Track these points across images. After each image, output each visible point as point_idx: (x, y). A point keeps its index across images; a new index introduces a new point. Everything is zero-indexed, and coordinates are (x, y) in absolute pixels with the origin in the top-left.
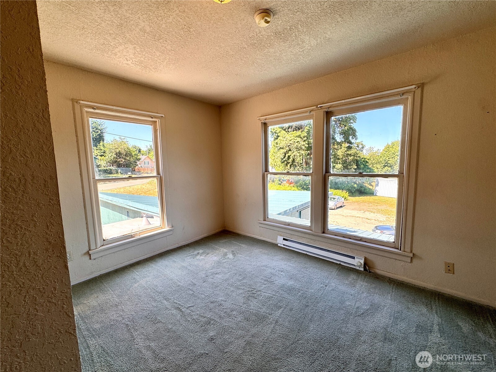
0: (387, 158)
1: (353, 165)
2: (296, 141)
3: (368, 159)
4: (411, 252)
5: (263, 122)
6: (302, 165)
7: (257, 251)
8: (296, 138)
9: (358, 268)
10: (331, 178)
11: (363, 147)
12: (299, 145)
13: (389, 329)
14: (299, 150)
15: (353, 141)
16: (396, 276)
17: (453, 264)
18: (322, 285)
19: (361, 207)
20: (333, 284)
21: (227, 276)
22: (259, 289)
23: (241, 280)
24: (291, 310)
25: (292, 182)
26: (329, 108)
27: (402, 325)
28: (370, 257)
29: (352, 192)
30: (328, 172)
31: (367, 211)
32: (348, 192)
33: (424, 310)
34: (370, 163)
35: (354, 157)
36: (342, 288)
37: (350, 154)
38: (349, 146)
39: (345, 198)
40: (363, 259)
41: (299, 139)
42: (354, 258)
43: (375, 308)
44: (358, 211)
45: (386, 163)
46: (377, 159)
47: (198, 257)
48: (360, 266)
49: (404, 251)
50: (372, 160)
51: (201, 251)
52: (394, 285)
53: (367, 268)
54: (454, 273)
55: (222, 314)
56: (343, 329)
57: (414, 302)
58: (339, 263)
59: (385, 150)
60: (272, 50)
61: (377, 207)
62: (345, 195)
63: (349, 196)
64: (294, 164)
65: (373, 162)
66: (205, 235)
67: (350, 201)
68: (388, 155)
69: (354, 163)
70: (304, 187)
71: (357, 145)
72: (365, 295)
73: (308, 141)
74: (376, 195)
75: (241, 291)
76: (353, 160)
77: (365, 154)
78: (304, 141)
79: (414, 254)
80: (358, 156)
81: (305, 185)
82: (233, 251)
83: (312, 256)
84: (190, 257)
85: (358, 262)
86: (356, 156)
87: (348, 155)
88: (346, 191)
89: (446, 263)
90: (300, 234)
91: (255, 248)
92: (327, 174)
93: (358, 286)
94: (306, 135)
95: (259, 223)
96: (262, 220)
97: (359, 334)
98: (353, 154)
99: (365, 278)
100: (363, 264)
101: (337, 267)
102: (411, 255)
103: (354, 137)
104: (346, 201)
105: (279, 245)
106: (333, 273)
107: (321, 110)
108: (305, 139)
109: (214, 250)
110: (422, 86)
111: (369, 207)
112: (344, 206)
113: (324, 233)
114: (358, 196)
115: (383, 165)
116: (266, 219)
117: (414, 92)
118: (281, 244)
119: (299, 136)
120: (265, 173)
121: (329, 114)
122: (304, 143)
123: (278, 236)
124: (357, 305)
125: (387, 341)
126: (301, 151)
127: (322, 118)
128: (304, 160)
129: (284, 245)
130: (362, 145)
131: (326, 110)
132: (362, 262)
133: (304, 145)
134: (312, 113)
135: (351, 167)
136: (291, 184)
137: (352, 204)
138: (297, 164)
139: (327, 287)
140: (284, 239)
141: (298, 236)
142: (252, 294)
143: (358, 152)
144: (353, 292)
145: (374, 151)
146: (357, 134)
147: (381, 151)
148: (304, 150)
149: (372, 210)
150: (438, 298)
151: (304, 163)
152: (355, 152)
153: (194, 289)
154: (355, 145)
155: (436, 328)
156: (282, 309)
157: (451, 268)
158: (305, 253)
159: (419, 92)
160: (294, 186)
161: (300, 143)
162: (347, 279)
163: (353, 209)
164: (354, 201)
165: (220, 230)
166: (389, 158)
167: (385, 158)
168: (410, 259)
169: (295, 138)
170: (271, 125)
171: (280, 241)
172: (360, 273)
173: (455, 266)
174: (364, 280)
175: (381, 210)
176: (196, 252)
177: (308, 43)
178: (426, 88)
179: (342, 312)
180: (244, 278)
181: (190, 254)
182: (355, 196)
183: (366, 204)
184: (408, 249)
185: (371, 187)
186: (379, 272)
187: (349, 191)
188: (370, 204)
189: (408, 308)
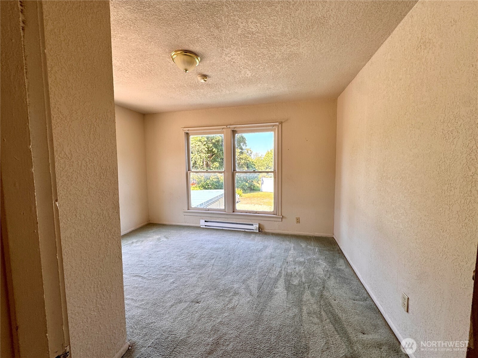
0: (268, 162)
1: (244, 167)
2: (197, 145)
3: (255, 163)
4: (281, 215)
5: (186, 132)
6: (203, 166)
7: (185, 233)
8: (198, 142)
9: (255, 231)
10: (237, 174)
11: (251, 153)
12: (200, 148)
13: (272, 254)
14: (200, 153)
15: (244, 147)
16: (275, 231)
17: (299, 218)
18: (236, 243)
19: (252, 201)
20: (242, 241)
21: (167, 251)
22: (195, 253)
23: (180, 251)
24: (220, 258)
25: (194, 183)
26: (234, 128)
27: (278, 251)
28: (262, 223)
29: (244, 189)
30: (235, 171)
31: (257, 204)
32: (242, 190)
33: (288, 243)
34: (256, 166)
35: (245, 161)
36: (248, 242)
37: (242, 158)
38: (241, 151)
39: (240, 195)
40: (258, 225)
41: (199, 143)
42: (252, 225)
43: (265, 247)
44: (250, 205)
45: (267, 166)
46: (261, 162)
47: (134, 245)
48: (256, 230)
49: (278, 215)
50: (258, 163)
51: (134, 240)
52: (274, 235)
53: (260, 229)
54: (300, 223)
55: (175, 271)
56: (251, 259)
57: (283, 241)
58: (244, 230)
59: (267, 156)
60: (202, 91)
61: (263, 200)
62: (240, 192)
63: (243, 193)
64: (196, 166)
65: (259, 165)
66: (133, 229)
67: (244, 198)
68: (269, 160)
69: (245, 165)
70: (205, 187)
71: (247, 151)
72: (260, 243)
73: (208, 145)
74: (262, 191)
75: (183, 257)
76: (245, 164)
77: (252, 158)
78: (204, 145)
79: (283, 216)
80: (248, 160)
81: (206, 185)
82: (165, 236)
83: (226, 230)
84: (126, 246)
85: (255, 227)
86: (247, 160)
87: (241, 158)
88: (240, 189)
89: (296, 218)
90: (217, 216)
91: (183, 231)
92: (235, 172)
93: (256, 240)
94: (206, 139)
95: (184, 212)
96: (187, 209)
97: (259, 259)
98: (244, 158)
99: (259, 235)
100: (258, 227)
101: (243, 233)
102: (281, 217)
103: (244, 144)
104: (242, 198)
105: (201, 227)
106: (241, 236)
107: (229, 129)
108: (205, 143)
109: (147, 237)
110: (281, 123)
111: (257, 201)
112: (239, 201)
113: (233, 212)
114: (249, 193)
115: (266, 167)
116: (190, 208)
117: (278, 126)
118: (203, 226)
119: (200, 141)
120: (188, 171)
121: (234, 132)
122: (204, 147)
123: (201, 220)
124: (257, 248)
125: (272, 258)
126: (202, 154)
127: (230, 134)
128: (205, 163)
129: (205, 226)
130: (250, 151)
131: (232, 129)
132: (258, 226)
133: (204, 149)
134: (223, 130)
135: (243, 169)
136: (193, 185)
137: (245, 199)
138: (199, 166)
139: (239, 244)
140: (205, 221)
141: (215, 217)
142: (191, 257)
143: (248, 156)
144: (254, 243)
145: (259, 157)
146: (246, 142)
147: (264, 156)
148: (204, 153)
149: (260, 203)
150: (294, 237)
151: (205, 165)
152: (246, 157)
153: (143, 263)
154: (245, 151)
155: (292, 248)
156: (215, 259)
157: (298, 220)
158: (222, 228)
159: (280, 126)
160: (196, 187)
161: (201, 146)
162: (250, 238)
163: (246, 204)
164: (246, 197)
165: (146, 223)
166: (269, 162)
167: (266, 161)
168: (281, 219)
169: (196, 142)
170: (192, 135)
171: (202, 223)
172: (257, 233)
173: (300, 218)
174: (259, 236)
175: (266, 203)
176: (130, 242)
177: (225, 91)
178: (283, 124)
179: (249, 252)
180: (182, 250)
181: (125, 244)
182: (248, 193)
183: (255, 199)
184: (280, 214)
185: (258, 185)
186: (267, 231)
187: (242, 188)
188: (258, 198)
189: (281, 244)
